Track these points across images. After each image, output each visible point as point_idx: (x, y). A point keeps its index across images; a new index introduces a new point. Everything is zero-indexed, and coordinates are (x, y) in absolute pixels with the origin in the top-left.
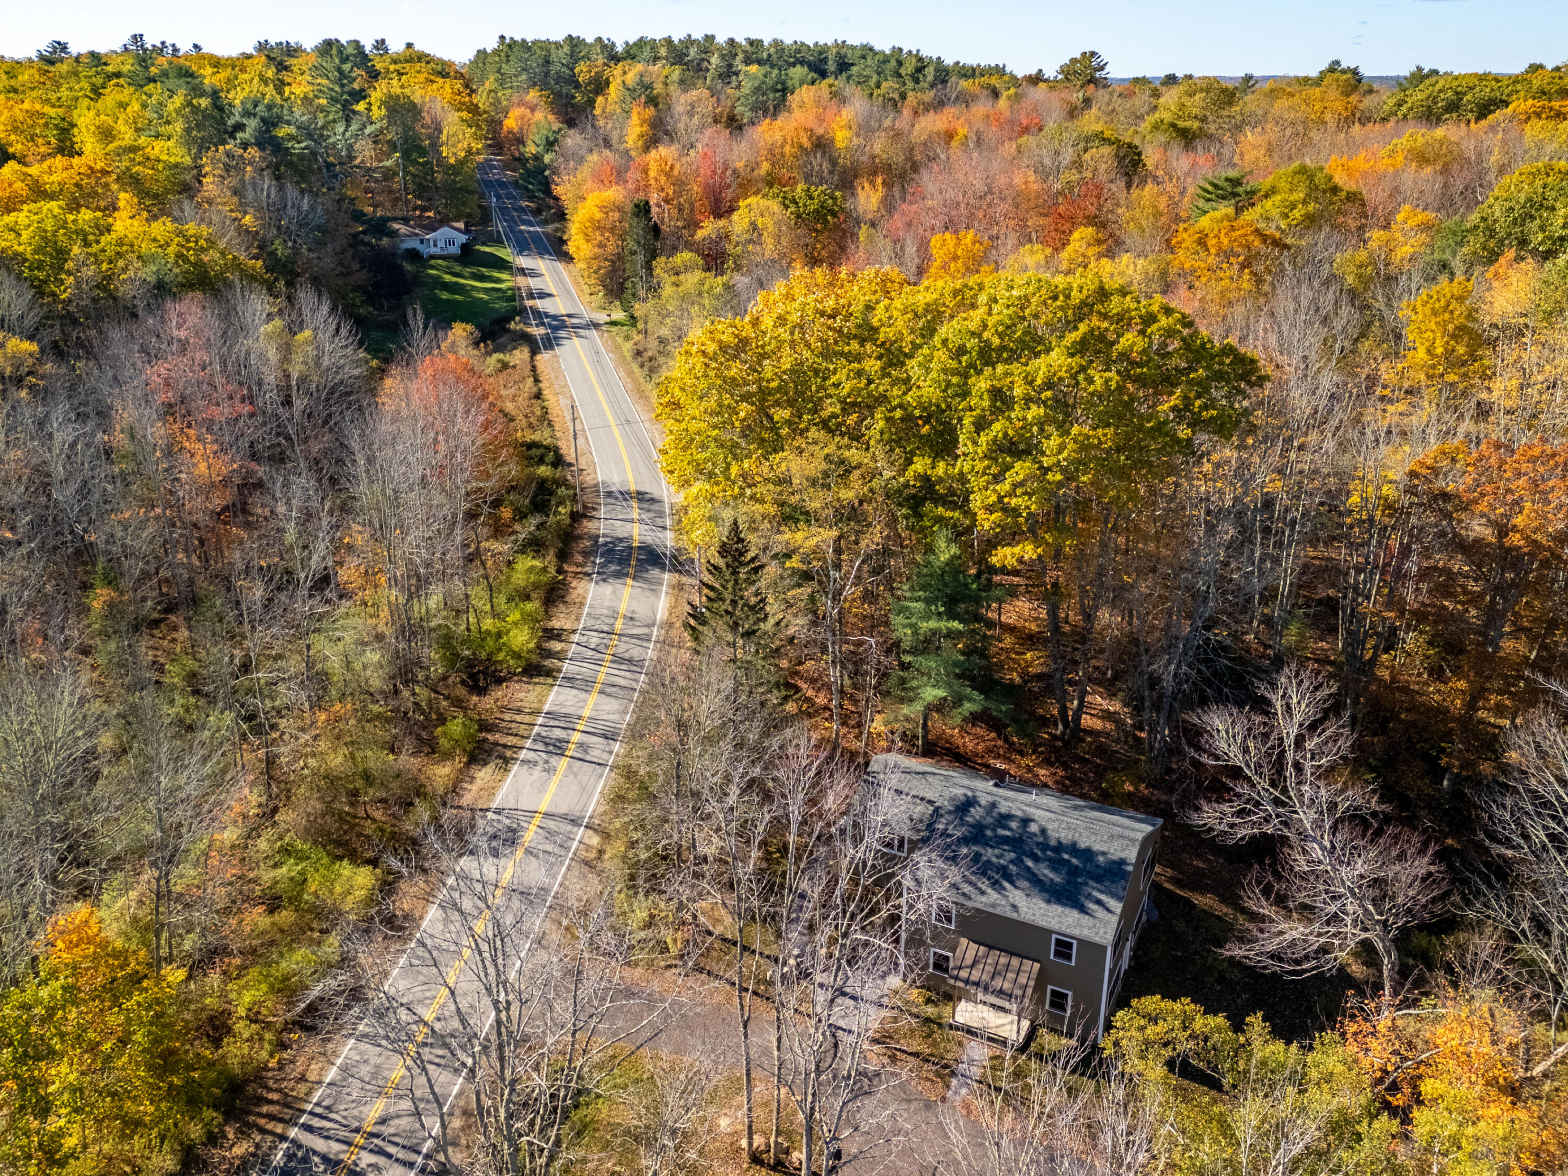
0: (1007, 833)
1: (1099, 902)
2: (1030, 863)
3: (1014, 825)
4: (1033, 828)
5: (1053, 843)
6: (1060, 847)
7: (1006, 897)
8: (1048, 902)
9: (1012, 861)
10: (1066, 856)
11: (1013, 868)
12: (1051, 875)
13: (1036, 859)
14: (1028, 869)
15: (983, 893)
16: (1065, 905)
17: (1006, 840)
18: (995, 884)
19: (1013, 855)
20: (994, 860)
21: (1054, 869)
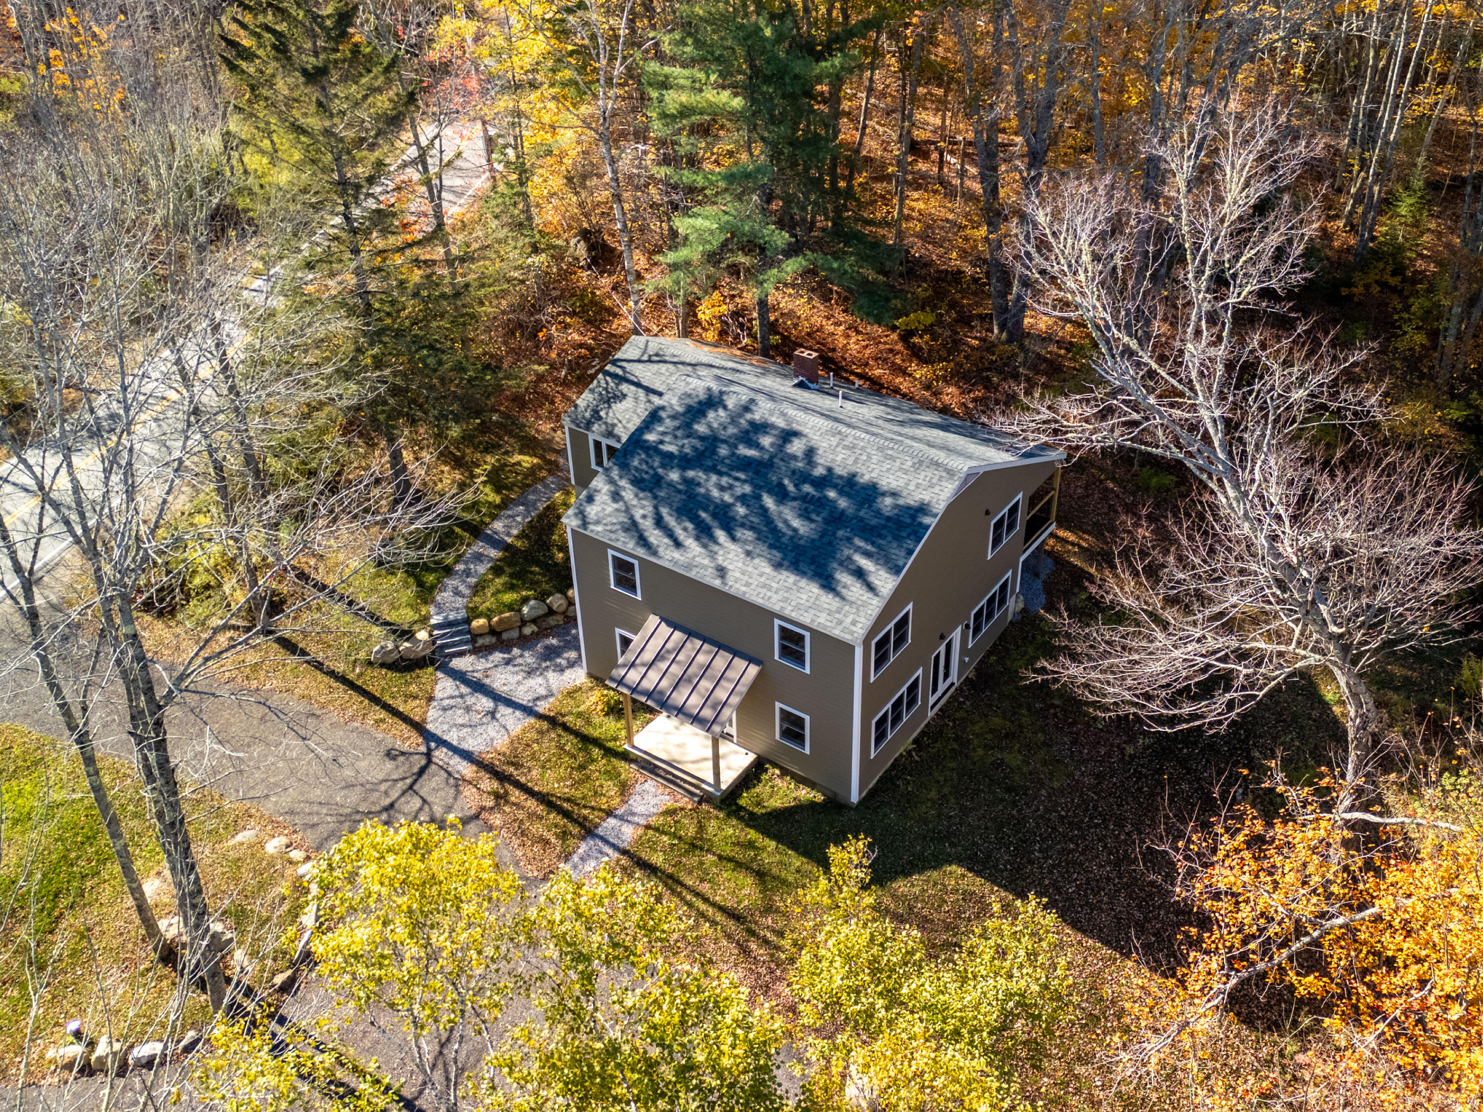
0: (751, 453)
1: (860, 574)
2: (769, 502)
3: (766, 441)
4: (796, 447)
5: (819, 471)
6: (828, 479)
7: (713, 555)
8: (777, 566)
9: (743, 499)
10: (832, 494)
11: (741, 510)
12: (796, 523)
13: (782, 495)
14: (764, 510)
15: (678, 544)
16: (802, 573)
17: (746, 464)
18: (704, 533)
19: (747, 489)
20: (715, 493)
21: (805, 515)
